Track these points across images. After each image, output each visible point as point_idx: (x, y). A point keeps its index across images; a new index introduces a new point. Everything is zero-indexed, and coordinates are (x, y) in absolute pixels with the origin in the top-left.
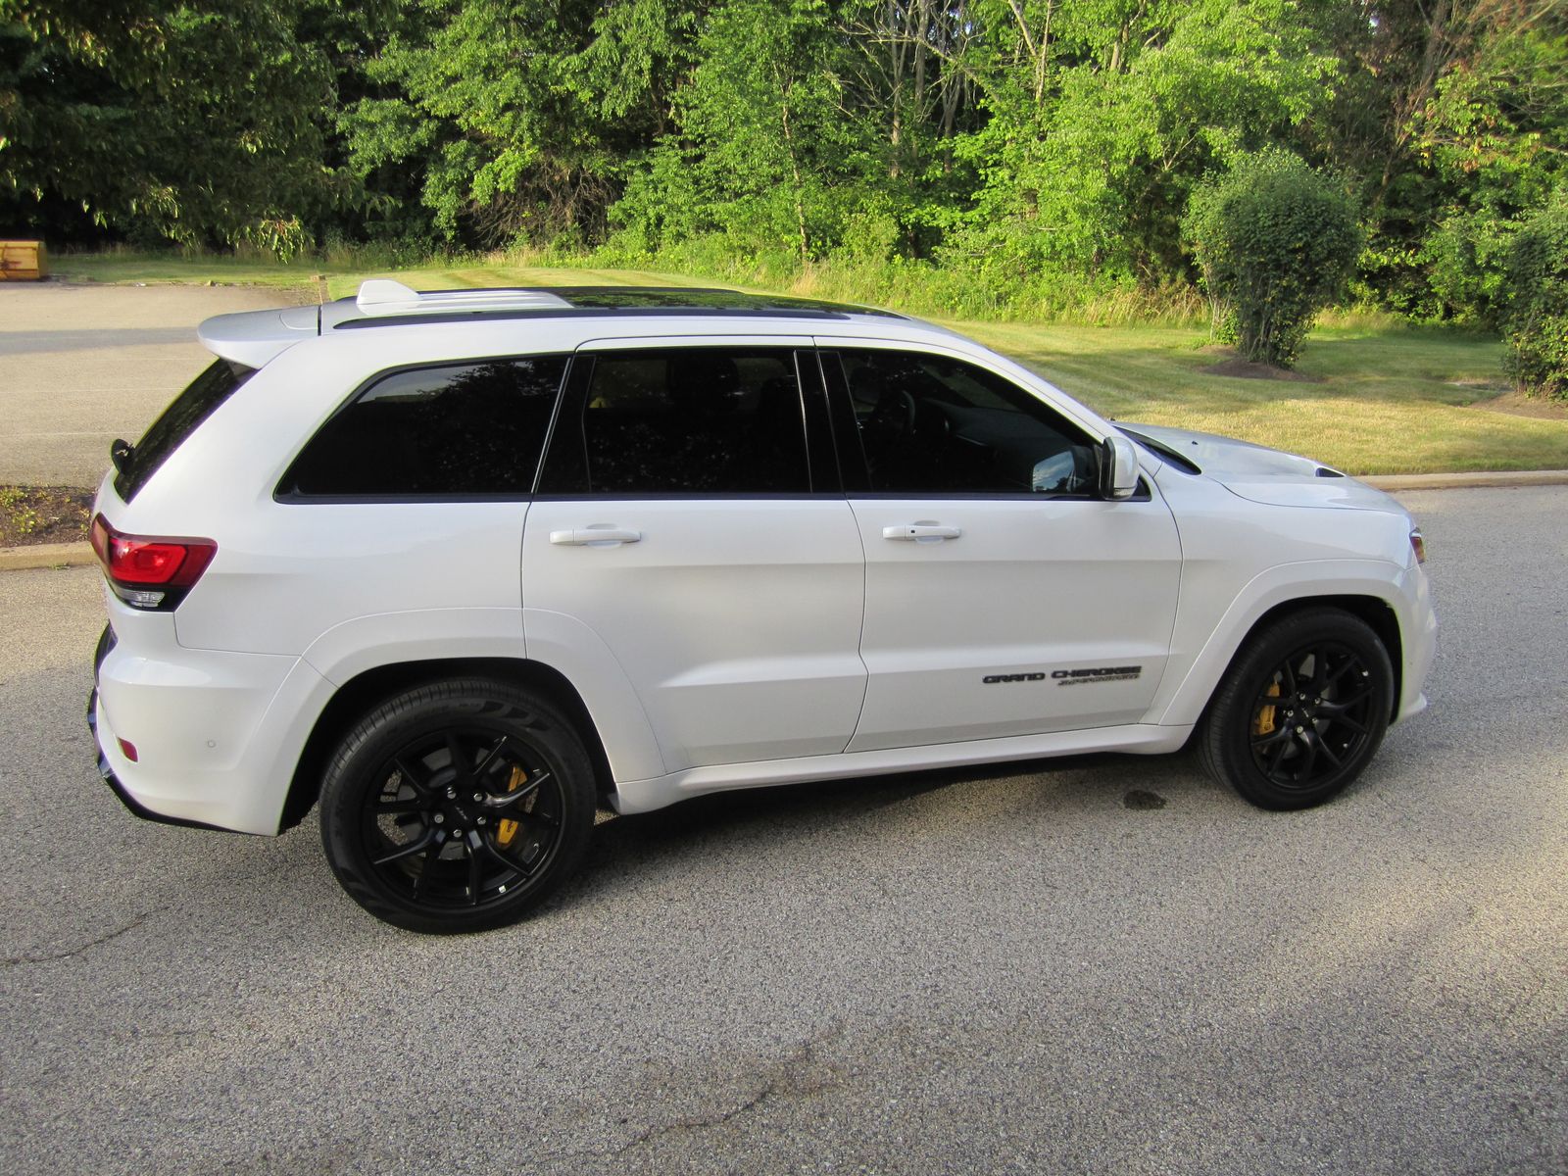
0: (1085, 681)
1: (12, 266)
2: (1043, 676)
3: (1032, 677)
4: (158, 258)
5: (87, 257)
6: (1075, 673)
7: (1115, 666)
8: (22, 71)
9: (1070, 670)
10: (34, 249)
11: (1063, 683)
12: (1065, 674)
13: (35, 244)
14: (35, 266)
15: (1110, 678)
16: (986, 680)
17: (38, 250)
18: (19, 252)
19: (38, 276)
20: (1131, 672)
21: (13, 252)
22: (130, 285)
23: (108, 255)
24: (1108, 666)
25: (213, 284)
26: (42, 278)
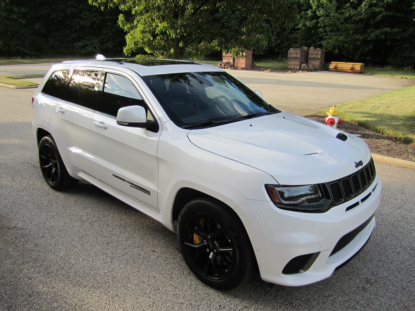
0: (136, 188)
1: (354, 69)
2: (125, 181)
3: (123, 180)
4: (397, 70)
5: (379, 68)
6: (133, 184)
7: (143, 187)
8: (375, 21)
9: (132, 182)
10: (360, 65)
11: (131, 186)
12: (130, 183)
13: (361, 64)
14: (359, 69)
15: (141, 191)
16: (113, 175)
17: (361, 66)
18: (357, 66)
19: (359, 72)
20: (148, 192)
21: (355, 66)
22: (379, 76)
23: (384, 68)
24: (142, 187)
25: (402, 78)
26: (361, 73)
